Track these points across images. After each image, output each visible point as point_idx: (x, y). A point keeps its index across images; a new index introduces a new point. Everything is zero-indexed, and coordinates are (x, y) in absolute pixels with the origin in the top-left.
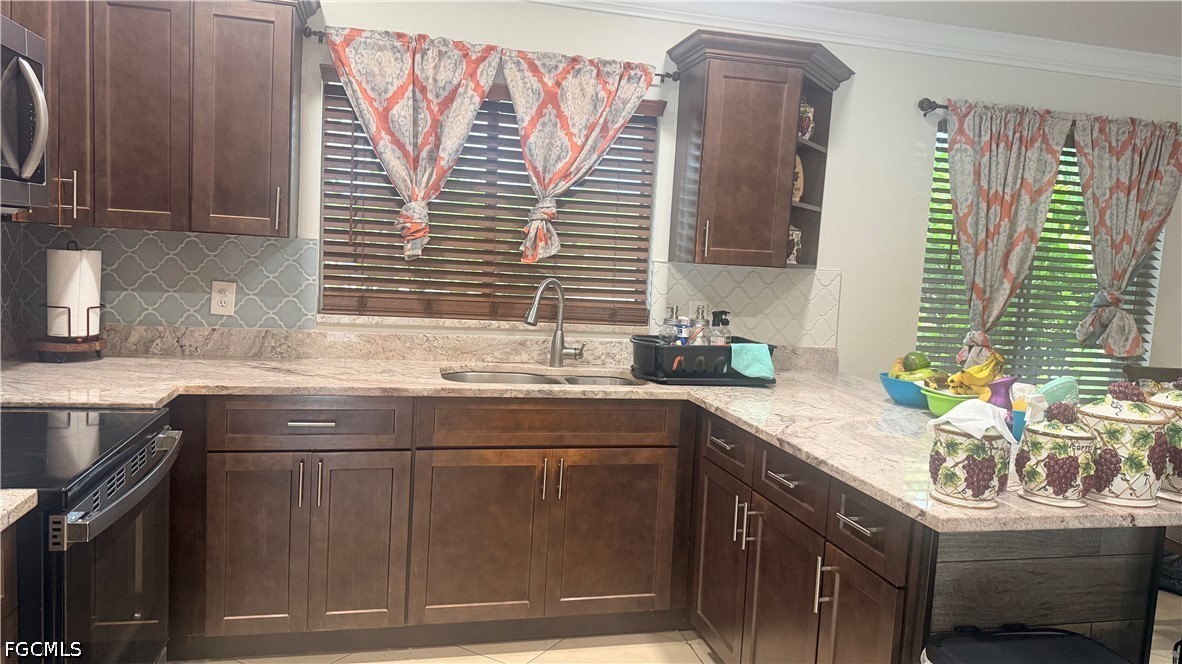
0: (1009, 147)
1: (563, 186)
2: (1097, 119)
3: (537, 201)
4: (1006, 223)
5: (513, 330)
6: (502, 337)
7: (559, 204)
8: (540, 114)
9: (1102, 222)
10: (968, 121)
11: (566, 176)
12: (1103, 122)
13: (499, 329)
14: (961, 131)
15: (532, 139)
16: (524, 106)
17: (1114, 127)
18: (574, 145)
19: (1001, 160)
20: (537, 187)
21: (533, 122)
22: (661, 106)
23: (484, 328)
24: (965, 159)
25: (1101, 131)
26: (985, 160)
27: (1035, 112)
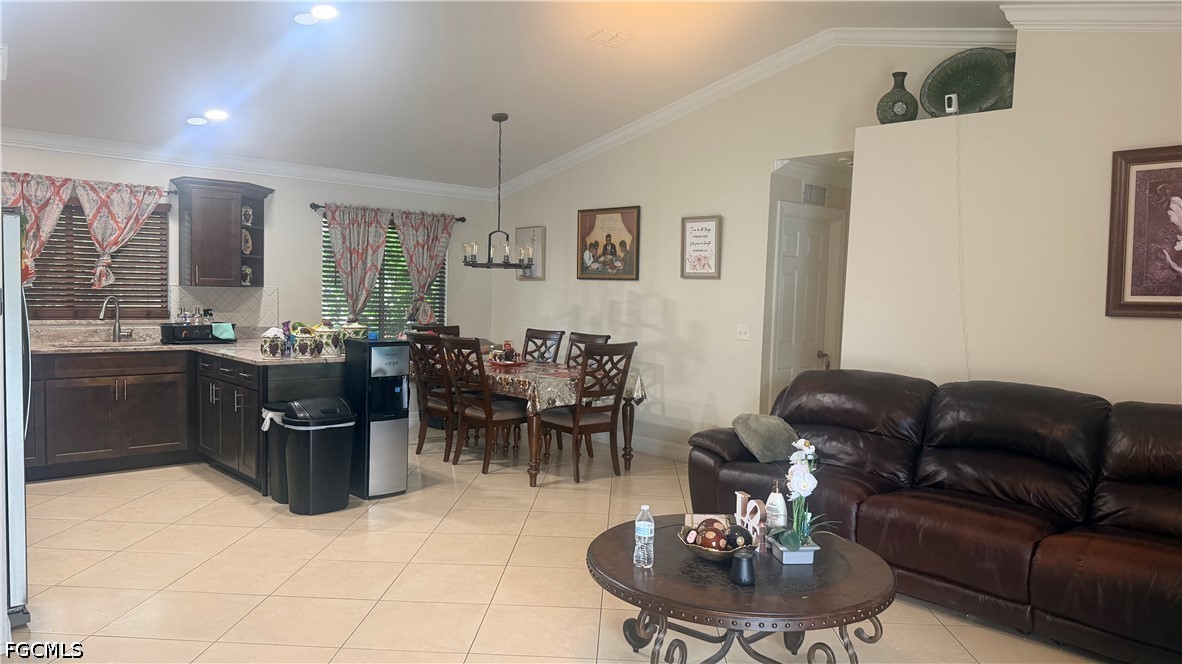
0: (359, 225)
1: (115, 248)
2: (404, 212)
3: (98, 256)
4: (360, 262)
5: (89, 325)
6: (83, 329)
7: (112, 257)
8: (98, 212)
9: (411, 261)
10: (337, 213)
11: (116, 243)
12: (407, 214)
13: (80, 324)
14: (333, 218)
15: (95, 224)
16: (89, 210)
17: (413, 216)
18: (120, 227)
19: (356, 232)
20: (99, 249)
21: (95, 217)
22: (168, 207)
23: (71, 324)
24: (337, 233)
25: (407, 218)
26: (347, 233)
27: (372, 209)
